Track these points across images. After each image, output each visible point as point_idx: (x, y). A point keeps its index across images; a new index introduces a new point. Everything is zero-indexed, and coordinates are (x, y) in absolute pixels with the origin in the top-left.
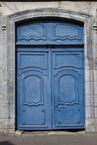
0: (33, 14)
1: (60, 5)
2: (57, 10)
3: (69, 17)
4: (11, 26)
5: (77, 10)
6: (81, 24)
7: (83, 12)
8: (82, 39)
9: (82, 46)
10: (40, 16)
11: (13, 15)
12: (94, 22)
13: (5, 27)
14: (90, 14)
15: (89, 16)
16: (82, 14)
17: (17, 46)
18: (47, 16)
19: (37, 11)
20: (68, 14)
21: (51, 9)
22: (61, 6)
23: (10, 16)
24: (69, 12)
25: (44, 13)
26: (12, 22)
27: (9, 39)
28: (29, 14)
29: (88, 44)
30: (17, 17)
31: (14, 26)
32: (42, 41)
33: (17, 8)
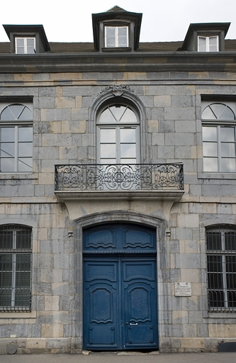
0: (101, 218)
1: (130, 207)
2: (127, 213)
3: (140, 221)
4: (78, 231)
5: (149, 214)
6: (151, 230)
7: (155, 215)
8: (155, 247)
9: (155, 255)
10: (109, 220)
11: (80, 219)
12: (167, 227)
13: (72, 233)
14: (163, 218)
15: (161, 220)
16: (153, 218)
17: (84, 255)
18: (116, 219)
19: (106, 214)
20: (139, 218)
21: (120, 212)
22: (132, 208)
23: (77, 221)
24: (140, 215)
25: (113, 216)
26: (79, 227)
27: (75, 247)
28: (98, 218)
29: (160, 253)
30: (84, 222)
31: (81, 232)
32: (111, 249)
33: (84, 211)
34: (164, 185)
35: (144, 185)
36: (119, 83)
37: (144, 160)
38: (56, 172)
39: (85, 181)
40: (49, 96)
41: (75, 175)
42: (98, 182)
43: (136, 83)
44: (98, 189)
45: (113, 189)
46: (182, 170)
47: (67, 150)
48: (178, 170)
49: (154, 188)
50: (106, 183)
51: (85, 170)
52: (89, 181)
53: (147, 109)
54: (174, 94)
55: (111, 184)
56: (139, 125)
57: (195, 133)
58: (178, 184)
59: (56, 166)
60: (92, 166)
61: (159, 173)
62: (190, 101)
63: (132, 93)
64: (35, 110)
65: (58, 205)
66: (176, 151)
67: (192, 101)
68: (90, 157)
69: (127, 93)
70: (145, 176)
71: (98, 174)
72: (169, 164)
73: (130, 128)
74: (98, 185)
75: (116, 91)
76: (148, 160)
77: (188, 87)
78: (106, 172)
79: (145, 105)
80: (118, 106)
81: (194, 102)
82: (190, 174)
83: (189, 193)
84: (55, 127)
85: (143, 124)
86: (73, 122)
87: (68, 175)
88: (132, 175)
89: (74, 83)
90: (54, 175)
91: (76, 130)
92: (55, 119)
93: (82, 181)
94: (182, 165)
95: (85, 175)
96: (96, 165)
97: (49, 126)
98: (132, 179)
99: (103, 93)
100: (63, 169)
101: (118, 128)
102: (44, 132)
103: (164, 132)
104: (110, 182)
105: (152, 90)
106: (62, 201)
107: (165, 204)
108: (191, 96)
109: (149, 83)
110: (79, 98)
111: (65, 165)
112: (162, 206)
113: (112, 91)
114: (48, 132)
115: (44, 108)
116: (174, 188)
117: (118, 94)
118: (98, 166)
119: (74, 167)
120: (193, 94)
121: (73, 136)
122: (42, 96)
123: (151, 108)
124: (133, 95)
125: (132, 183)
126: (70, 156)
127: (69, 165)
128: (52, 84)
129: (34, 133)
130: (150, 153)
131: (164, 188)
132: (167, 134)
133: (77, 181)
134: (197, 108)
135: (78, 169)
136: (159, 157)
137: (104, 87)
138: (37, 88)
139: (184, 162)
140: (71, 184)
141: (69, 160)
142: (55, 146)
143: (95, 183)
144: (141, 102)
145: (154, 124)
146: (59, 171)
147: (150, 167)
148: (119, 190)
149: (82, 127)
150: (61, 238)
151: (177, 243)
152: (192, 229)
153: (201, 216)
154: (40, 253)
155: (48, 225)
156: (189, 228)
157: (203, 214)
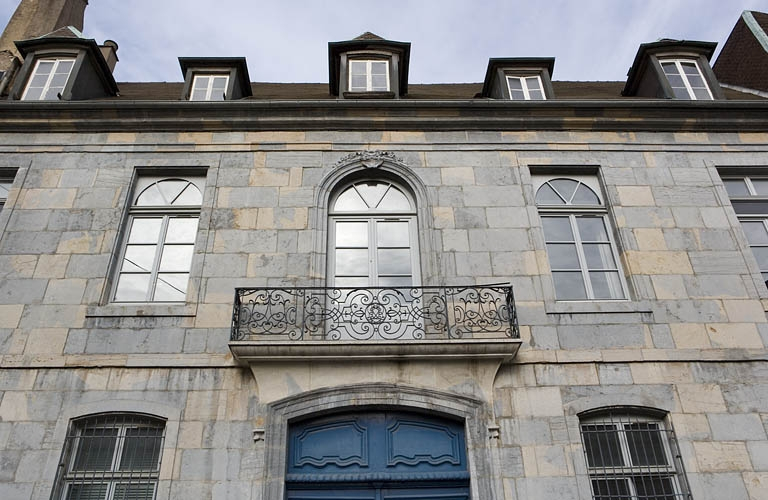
0: (334, 398)
1: (401, 375)
2: (394, 389)
3: (425, 406)
4: (277, 430)
5: (445, 388)
6: (457, 423)
7: (460, 391)
8: (463, 464)
9: (465, 483)
10: (352, 403)
11: (284, 401)
12: (491, 416)
13: (263, 433)
14: (478, 396)
15: (475, 402)
16: (457, 398)
17: (290, 485)
18: (369, 402)
19: (345, 390)
20: (423, 399)
21: (380, 387)
22: (405, 377)
23: (276, 406)
24: (425, 392)
25: (363, 395)
26: (281, 420)
27: (269, 465)
28: (326, 399)
29: (479, 478)
30: (293, 408)
31: (285, 430)
32: (356, 469)
33: (294, 385)
34: (475, 329)
35: (431, 329)
36: (373, 148)
37: (429, 279)
38: (238, 301)
39: (299, 321)
40: (240, 166)
41: (279, 308)
42: (330, 322)
43: (405, 148)
44: (329, 337)
45: (363, 338)
46: (510, 298)
47: (265, 261)
48: (503, 298)
49: (453, 334)
50: (348, 325)
51: (300, 299)
52: (308, 322)
53: (430, 190)
54: (479, 164)
55: (357, 327)
56: (416, 215)
57: (528, 229)
58: (506, 326)
59: (237, 290)
60: (318, 291)
61: (462, 305)
62: (509, 176)
63: (399, 163)
64: (209, 189)
65: (235, 371)
66: (495, 261)
67: (513, 175)
68: (312, 274)
69: (390, 163)
70: (432, 310)
71: (330, 307)
72: (483, 287)
73: (397, 221)
74: (328, 328)
75: (367, 160)
76: (436, 278)
77: (502, 154)
78: (348, 304)
79: (426, 182)
80: (373, 183)
81: (518, 177)
82: (529, 304)
83: (532, 343)
84: (245, 219)
85: (423, 214)
86: (282, 210)
87: (262, 309)
88: (403, 310)
89: (288, 147)
90: (231, 310)
91: (287, 224)
92: (246, 205)
93: (294, 322)
94: (510, 288)
95: (300, 310)
96: (326, 288)
97: (233, 216)
98: (403, 317)
99: (344, 163)
100: (253, 297)
101: (372, 220)
102: (220, 228)
103: (466, 227)
104: (356, 322)
105: (436, 158)
106: (246, 363)
107: (481, 369)
108: (512, 169)
109: (431, 148)
110: (296, 170)
111: (257, 289)
112: (475, 372)
113: (361, 160)
114: (230, 227)
115: (228, 186)
116: (498, 335)
117: (372, 165)
118: (330, 292)
119: (278, 292)
120: (514, 164)
121: (281, 234)
122: (226, 166)
123: (438, 188)
124: (401, 167)
125: (404, 324)
126: (270, 271)
127: (266, 289)
128: (249, 148)
129: (199, 229)
130: (440, 266)
131: (476, 335)
132: (472, 232)
133: (280, 322)
134: (525, 187)
135: (285, 296)
136: (462, 274)
137: (347, 154)
138: (219, 154)
139: (513, 283)
140: (267, 327)
141: (268, 278)
142: (241, 253)
143: (322, 324)
144: (416, 178)
145: (444, 214)
146: (245, 299)
147: (442, 292)
148: (376, 339)
149: (300, 218)
150: (235, 444)
151: (516, 452)
152: (548, 420)
153: (566, 391)
154: (179, 480)
155: (206, 414)
156: (540, 419)
157: (570, 387)
